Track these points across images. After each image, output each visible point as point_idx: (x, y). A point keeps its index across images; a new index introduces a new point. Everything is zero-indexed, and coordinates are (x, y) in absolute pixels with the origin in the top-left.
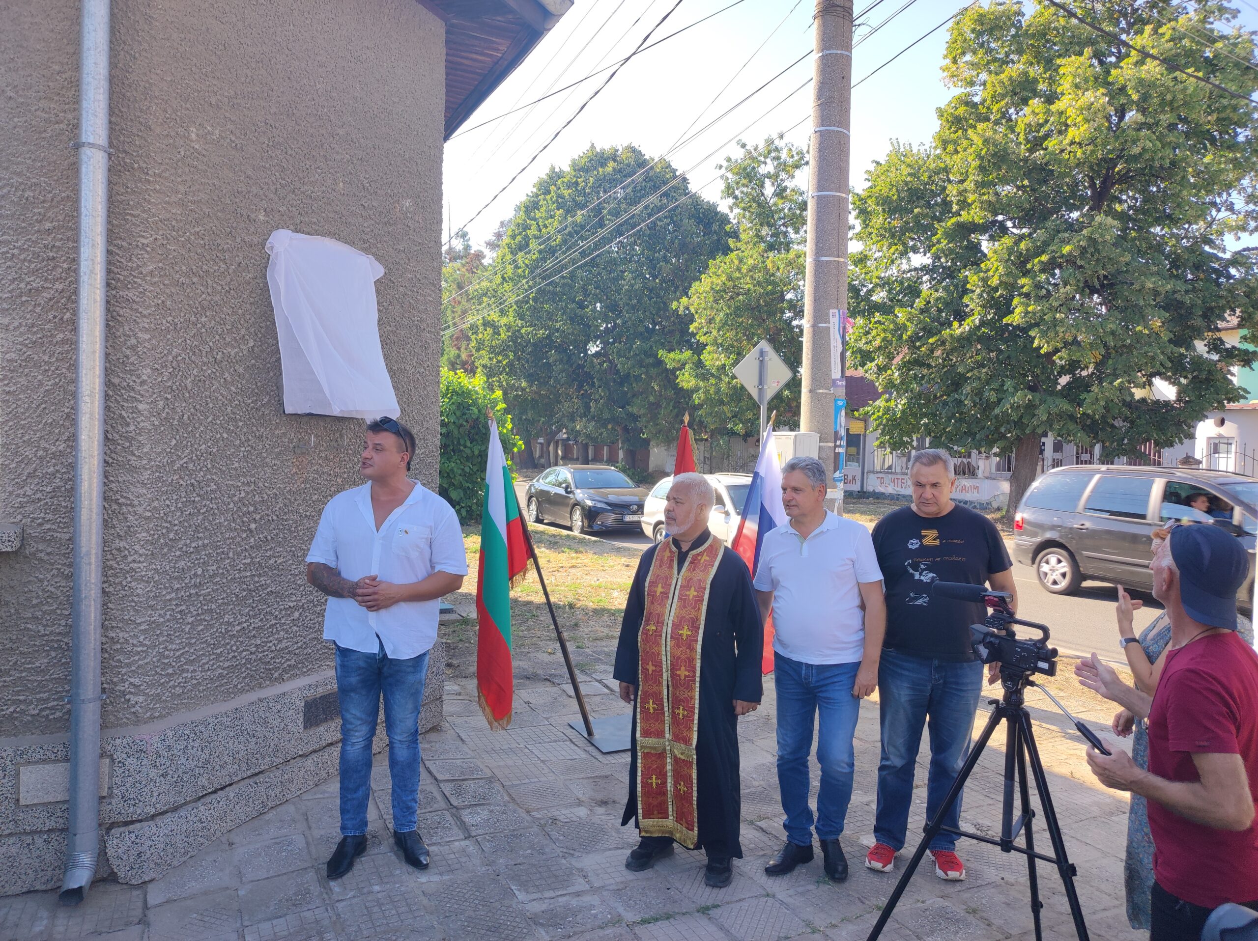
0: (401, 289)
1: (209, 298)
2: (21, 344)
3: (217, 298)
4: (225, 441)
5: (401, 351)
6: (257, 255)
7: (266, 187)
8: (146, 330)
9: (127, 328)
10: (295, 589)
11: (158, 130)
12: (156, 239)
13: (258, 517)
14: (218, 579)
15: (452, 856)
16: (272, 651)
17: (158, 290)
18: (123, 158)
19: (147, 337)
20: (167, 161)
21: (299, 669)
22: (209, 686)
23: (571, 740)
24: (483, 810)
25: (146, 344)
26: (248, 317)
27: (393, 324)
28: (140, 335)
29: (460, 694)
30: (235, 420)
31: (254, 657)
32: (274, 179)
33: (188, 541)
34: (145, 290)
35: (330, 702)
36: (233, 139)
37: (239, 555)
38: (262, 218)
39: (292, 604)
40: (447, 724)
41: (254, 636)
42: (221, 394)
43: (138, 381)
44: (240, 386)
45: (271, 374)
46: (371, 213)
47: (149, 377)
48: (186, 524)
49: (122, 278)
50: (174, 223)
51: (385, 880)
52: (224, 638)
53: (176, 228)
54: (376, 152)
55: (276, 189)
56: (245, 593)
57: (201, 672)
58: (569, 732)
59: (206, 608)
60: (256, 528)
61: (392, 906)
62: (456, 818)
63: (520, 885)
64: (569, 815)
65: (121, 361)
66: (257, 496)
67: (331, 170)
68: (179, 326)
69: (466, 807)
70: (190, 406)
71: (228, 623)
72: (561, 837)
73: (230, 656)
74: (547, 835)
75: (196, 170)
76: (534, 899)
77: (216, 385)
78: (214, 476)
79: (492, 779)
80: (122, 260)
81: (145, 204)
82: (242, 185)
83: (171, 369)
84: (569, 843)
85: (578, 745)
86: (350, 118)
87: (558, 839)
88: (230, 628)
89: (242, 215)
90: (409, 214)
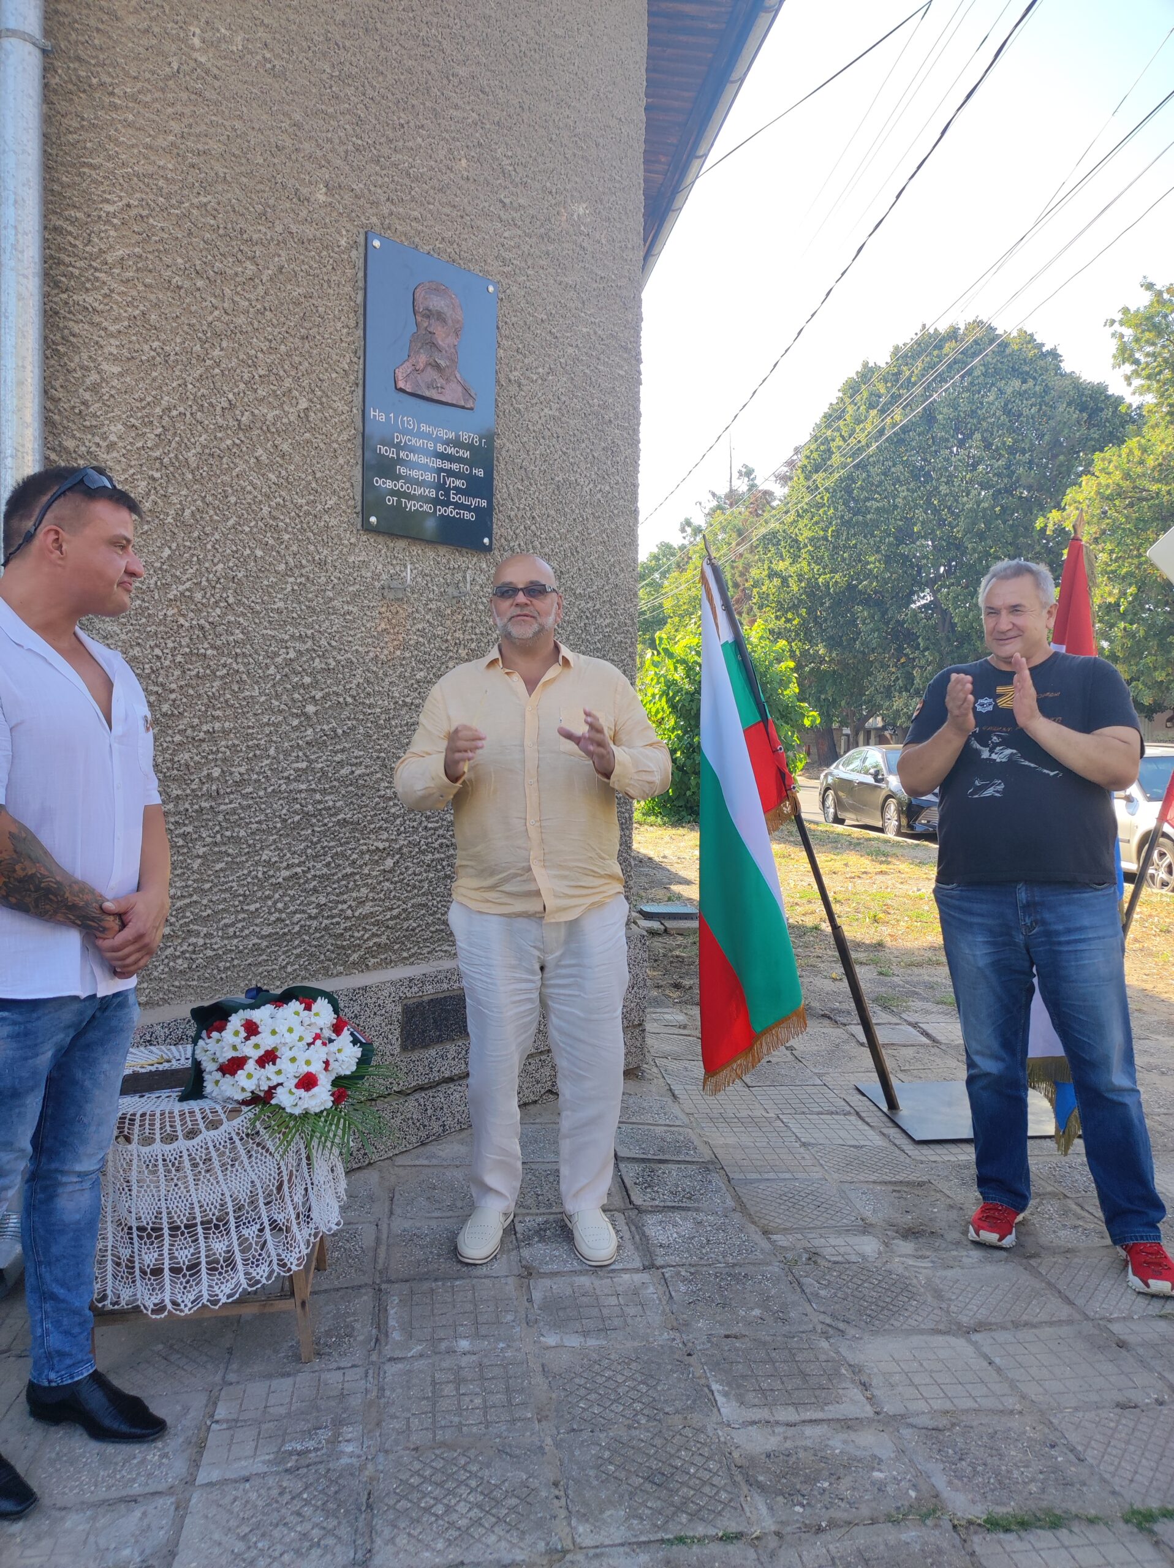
0: (570, 350)
1: (226, 318)
3: (241, 320)
4: (259, 562)
5: (570, 451)
6: (313, 258)
7: (328, 146)
8: (116, 359)
9: (85, 356)
10: (386, 821)
11: (131, 21)
12: (129, 205)
13: (319, 695)
14: (250, 789)
15: (613, 1301)
16: (347, 918)
17: (135, 293)
18: (75, 69)
19: (116, 369)
20: (148, 75)
21: (395, 952)
22: (236, 962)
23: (857, 1113)
24: (685, 1219)
25: (115, 382)
26: (297, 359)
28: (105, 366)
29: (685, 1027)
30: (276, 529)
31: (315, 923)
32: (342, 135)
33: (196, 721)
34: (112, 291)
35: (448, 1011)
36: (268, 55)
37: (287, 753)
38: (321, 197)
39: (381, 845)
40: (655, 1070)
41: (315, 890)
42: (251, 483)
43: (104, 444)
44: (284, 473)
45: (341, 461)
46: (517, 215)
47: (120, 437)
48: (191, 692)
49: (77, 272)
50: (161, 183)
51: (483, 1331)
52: (262, 887)
53: (165, 191)
54: (525, 116)
55: (346, 152)
56: (297, 818)
57: (222, 938)
58: (856, 1100)
59: (228, 834)
60: (316, 713)
61: (478, 1390)
62: (633, 1228)
63: (729, 1384)
64: (842, 1250)
65: (77, 411)
66: (317, 660)
67: (446, 135)
68: (172, 358)
69: (656, 1210)
70: (196, 497)
71: (268, 863)
72: (823, 1293)
73: (273, 918)
74: (795, 1285)
75: (200, 99)
76: (753, 1423)
77: (242, 466)
78: (241, 620)
79: (711, 1167)
80: (77, 243)
81: (110, 146)
82: (285, 136)
83: (160, 430)
84: (837, 1306)
85: (868, 1124)
86: (478, 52)
87: (817, 1295)
88: (271, 873)
89: (284, 187)
90: (582, 228)
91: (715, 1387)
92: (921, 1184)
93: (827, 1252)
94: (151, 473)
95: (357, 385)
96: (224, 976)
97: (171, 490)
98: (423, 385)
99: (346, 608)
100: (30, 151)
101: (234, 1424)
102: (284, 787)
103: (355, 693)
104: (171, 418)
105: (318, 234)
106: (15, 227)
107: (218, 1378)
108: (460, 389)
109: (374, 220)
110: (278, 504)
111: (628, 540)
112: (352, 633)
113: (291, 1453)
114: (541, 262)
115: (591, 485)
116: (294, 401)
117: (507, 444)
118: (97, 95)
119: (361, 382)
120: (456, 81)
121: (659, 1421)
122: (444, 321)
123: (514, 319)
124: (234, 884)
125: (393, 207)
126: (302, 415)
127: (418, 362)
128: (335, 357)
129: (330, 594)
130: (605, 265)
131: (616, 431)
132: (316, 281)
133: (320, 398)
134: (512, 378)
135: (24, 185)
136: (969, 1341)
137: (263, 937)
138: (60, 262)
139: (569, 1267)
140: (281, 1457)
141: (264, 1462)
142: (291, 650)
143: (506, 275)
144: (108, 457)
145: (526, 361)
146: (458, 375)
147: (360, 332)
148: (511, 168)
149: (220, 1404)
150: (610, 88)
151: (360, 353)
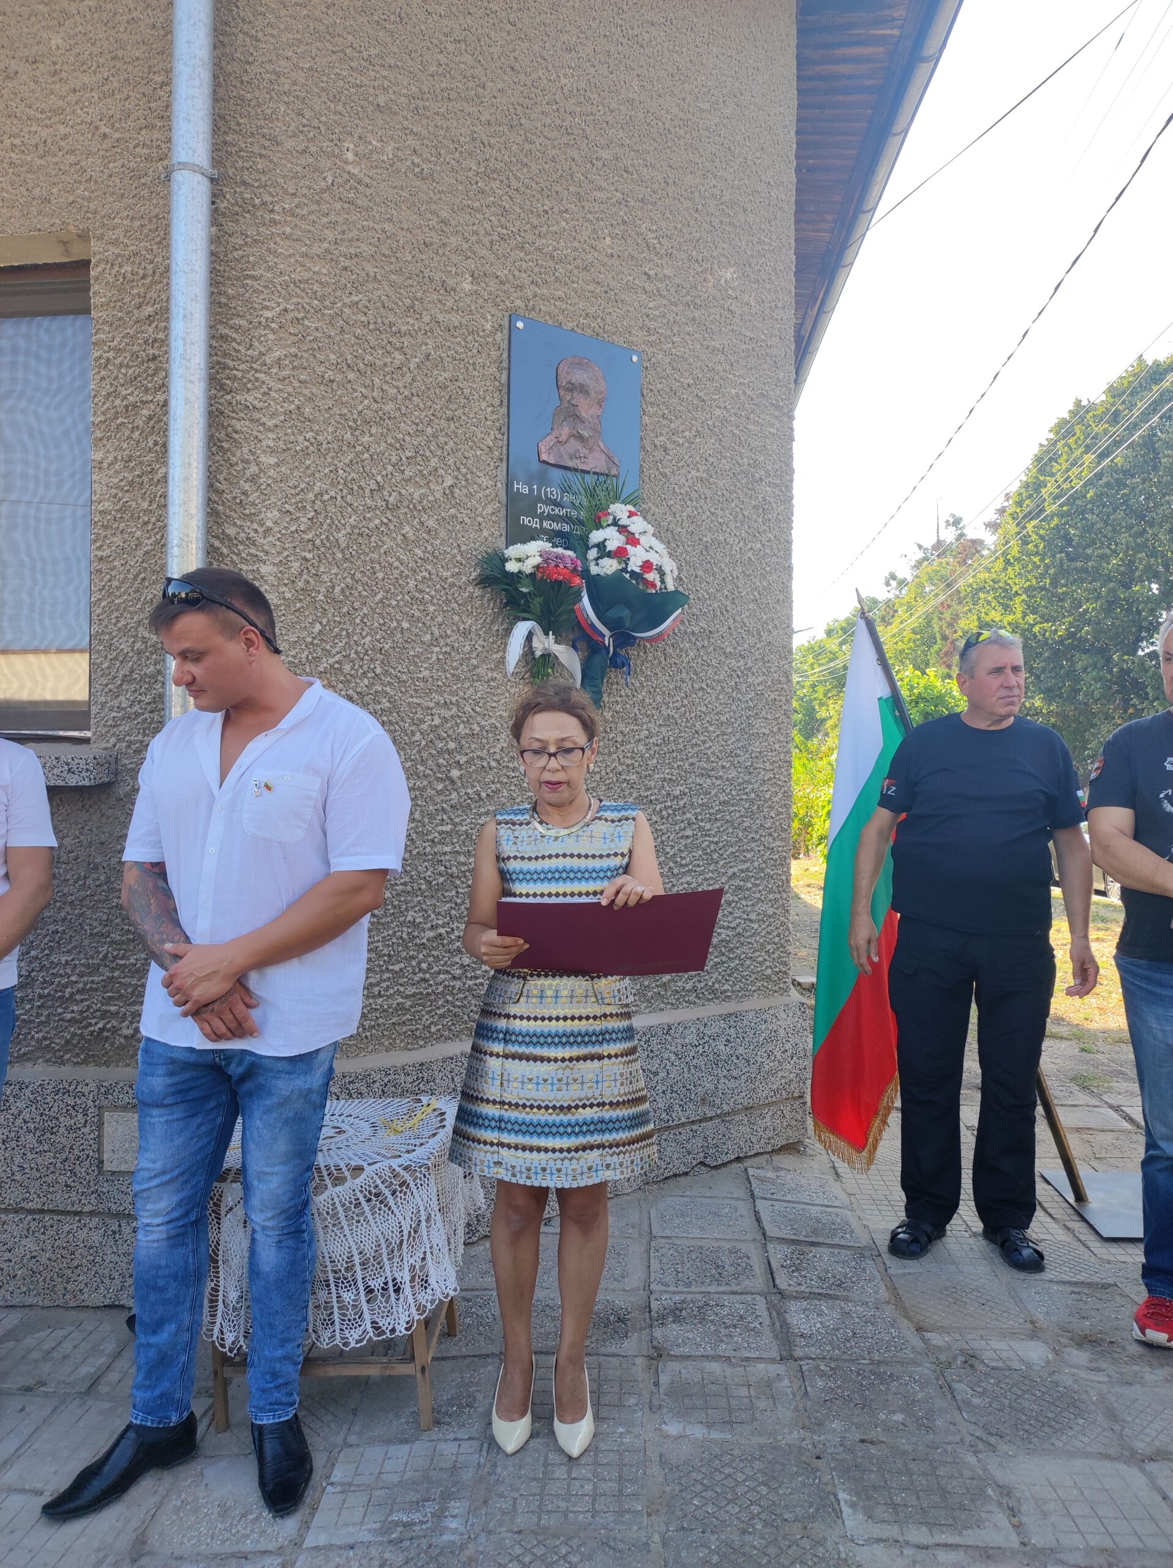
0: (718, 412)
1: (375, 406)
2: (117, 487)
3: (389, 407)
4: (405, 633)
5: (719, 512)
6: (459, 344)
7: (475, 238)
8: (273, 451)
9: (245, 450)
11: (290, 144)
12: (286, 310)
13: (463, 760)
17: (290, 390)
18: (241, 193)
19: (273, 460)
20: (305, 191)
22: (381, 1021)
25: (271, 473)
26: (443, 440)
27: (702, 468)
28: (263, 458)
30: (422, 601)
31: (458, 984)
32: (488, 226)
34: (270, 389)
36: (416, 161)
37: (431, 816)
38: (467, 286)
42: (398, 559)
43: (261, 530)
44: (429, 548)
45: (485, 533)
46: (662, 286)
47: (276, 523)
49: (239, 374)
50: (316, 287)
51: (604, 1412)
52: (406, 948)
53: (319, 294)
54: (670, 190)
55: (491, 242)
56: (441, 880)
60: (460, 778)
61: (590, 1475)
62: (774, 1314)
63: (858, 1494)
64: (1004, 1355)
65: (238, 501)
66: (462, 726)
67: (589, 216)
68: (324, 446)
69: (800, 1296)
70: (346, 574)
71: (414, 924)
72: (976, 1401)
73: (416, 979)
74: (946, 1390)
75: (353, 207)
76: (880, 1540)
77: (389, 544)
78: (388, 689)
79: (867, 1254)
80: (240, 348)
81: (270, 258)
82: (433, 234)
83: (312, 514)
84: (991, 1417)
85: (1050, 1215)
86: (621, 134)
87: (968, 1403)
88: (416, 934)
89: (431, 280)
90: (730, 292)
91: (842, 1496)
92: (1105, 1286)
93: (987, 1356)
94: (303, 554)
95: (501, 460)
96: (368, 1034)
97: (322, 569)
98: (566, 456)
99: (490, 675)
100: (198, 270)
101: (347, 1488)
102: (428, 849)
103: (498, 757)
104: (323, 502)
105: (464, 321)
106: (184, 339)
107: (339, 1439)
108: (603, 457)
109: (518, 302)
110: (424, 578)
111: (781, 597)
112: (496, 699)
113: (397, 1524)
114: (688, 329)
115: (741, 544)
116: (440, 480)
117: (653, 508)
118: (259, 214)
119: (505, 457)
120: (600, 164)
121: (777, 1528)
122: (587, 393)
123: (659, 386)
124: (379, 944)
125: (537, 290)
126: (447, 492)
127: (561, 434)
128: (479, 435)
129: (474, 662)
130: (754, 326)
131: (768, 489)
132: (462, 366)
133: (465, 475)
134: (658, 443)
135: (192, 300)
136: (1143, 1471)
137: (407, 997)
138: (225, 367)
139: (701, 1351)
140: (387, 1527)
141: (369, 1530)
142: (436, 718)
143: (652, 344)
144: (265, 542)
145: (672, 426)
146: (601, 444)
147: (504, 410)
148: (655, 241)
149: (337, 1465)
150: (758, 154)
151: (504, 429)
